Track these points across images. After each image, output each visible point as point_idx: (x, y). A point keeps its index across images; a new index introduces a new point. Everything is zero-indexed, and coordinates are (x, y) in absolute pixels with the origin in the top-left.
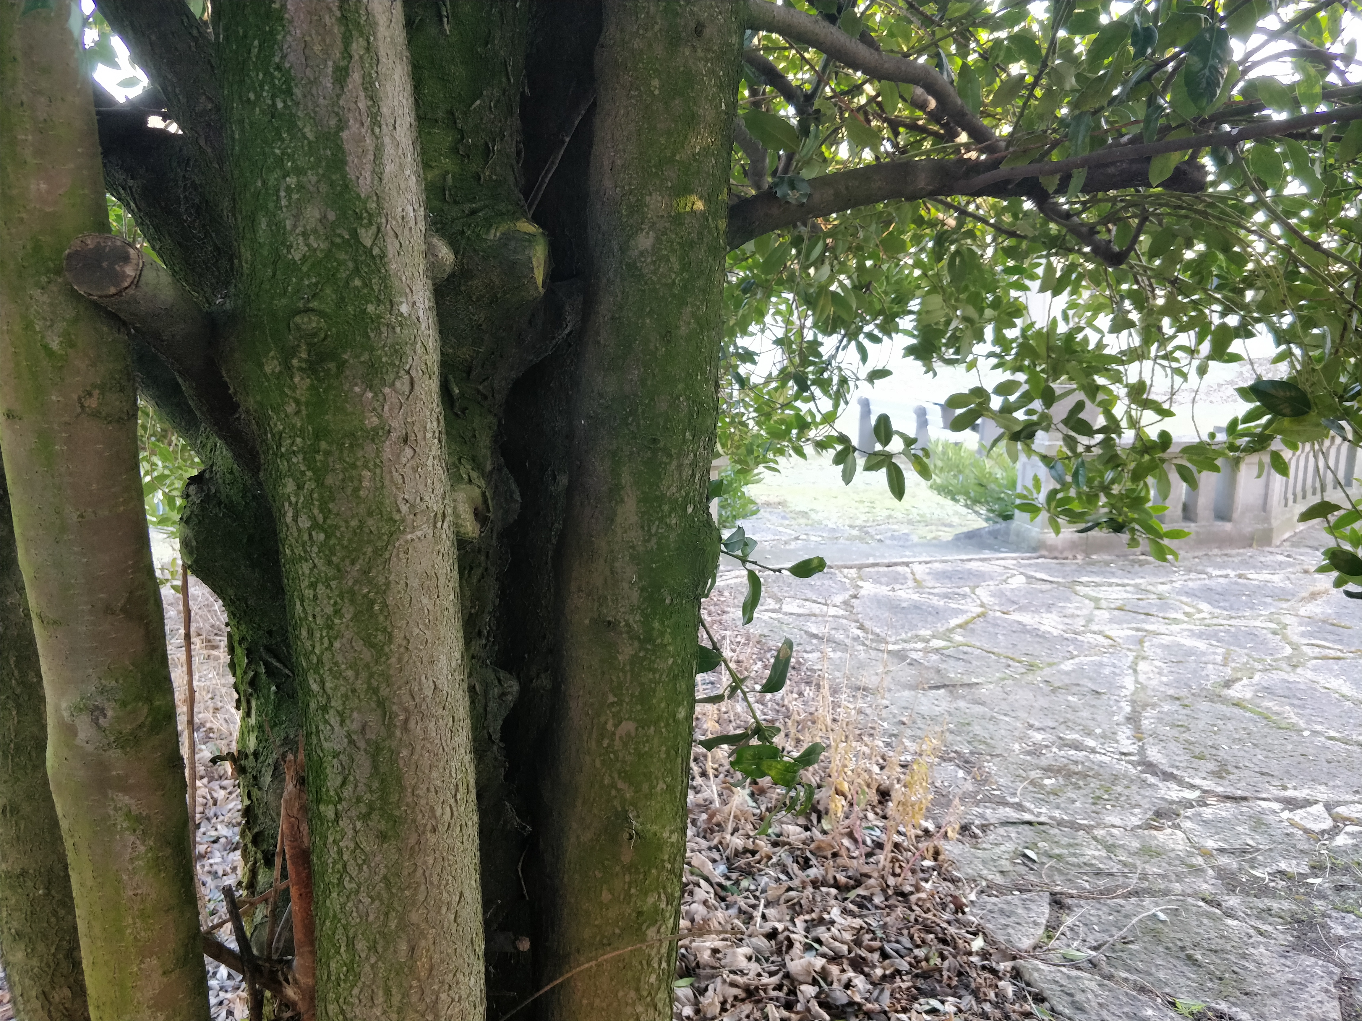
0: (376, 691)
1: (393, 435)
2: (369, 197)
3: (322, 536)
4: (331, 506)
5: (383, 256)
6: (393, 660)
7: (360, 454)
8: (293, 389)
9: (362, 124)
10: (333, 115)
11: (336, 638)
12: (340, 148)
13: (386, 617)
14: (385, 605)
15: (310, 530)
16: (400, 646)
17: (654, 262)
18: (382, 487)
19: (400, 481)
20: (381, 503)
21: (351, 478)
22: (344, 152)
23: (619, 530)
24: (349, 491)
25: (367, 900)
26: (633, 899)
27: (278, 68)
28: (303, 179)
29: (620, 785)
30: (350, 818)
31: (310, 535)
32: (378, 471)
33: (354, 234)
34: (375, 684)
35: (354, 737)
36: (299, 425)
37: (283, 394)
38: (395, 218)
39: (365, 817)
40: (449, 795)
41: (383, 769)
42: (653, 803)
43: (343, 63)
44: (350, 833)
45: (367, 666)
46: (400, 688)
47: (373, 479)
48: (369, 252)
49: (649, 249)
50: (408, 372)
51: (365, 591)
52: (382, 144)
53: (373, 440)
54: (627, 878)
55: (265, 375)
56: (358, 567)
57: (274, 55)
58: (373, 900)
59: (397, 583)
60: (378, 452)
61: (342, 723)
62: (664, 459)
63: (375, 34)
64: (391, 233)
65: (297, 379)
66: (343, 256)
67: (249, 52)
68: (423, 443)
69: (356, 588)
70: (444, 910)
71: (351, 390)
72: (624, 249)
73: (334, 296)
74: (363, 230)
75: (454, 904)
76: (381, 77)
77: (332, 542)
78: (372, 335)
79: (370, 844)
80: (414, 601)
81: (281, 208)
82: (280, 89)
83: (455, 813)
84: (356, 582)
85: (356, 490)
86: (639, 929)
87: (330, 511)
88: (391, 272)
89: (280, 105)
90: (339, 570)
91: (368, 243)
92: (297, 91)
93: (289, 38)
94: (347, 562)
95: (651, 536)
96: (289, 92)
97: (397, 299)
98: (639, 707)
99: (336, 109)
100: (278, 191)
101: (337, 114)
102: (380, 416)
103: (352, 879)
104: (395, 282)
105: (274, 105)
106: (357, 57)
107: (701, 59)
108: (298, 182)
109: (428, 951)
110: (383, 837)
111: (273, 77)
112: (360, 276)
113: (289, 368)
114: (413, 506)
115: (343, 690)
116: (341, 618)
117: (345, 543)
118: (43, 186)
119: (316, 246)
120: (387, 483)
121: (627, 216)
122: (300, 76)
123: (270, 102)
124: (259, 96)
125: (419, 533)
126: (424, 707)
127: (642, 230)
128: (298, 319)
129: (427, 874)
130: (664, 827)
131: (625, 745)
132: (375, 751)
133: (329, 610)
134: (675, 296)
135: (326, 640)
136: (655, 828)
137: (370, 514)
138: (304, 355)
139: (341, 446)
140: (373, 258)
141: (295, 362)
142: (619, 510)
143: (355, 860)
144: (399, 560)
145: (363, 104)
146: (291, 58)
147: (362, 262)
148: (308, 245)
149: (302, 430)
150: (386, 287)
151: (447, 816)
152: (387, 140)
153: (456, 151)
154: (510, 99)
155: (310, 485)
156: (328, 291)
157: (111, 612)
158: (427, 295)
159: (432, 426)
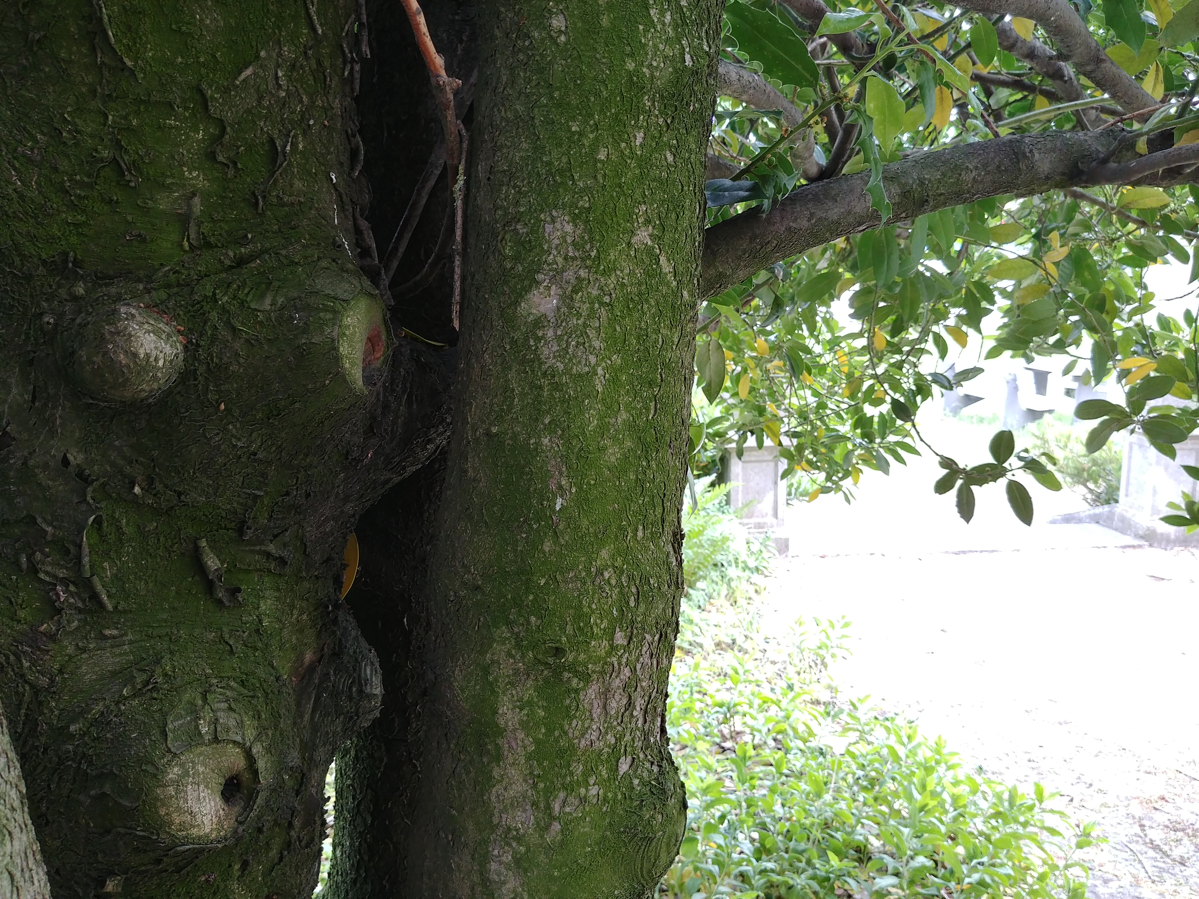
17: (558, 338)
23: (495, 807)
49: (551, 315)
62: (575, 683)
72: (508, 316)
95: (553, 818)
121: (514, 258)
127: (538, 283)
142: (496, 772)
153: (211, 156)
154: (319, 63)
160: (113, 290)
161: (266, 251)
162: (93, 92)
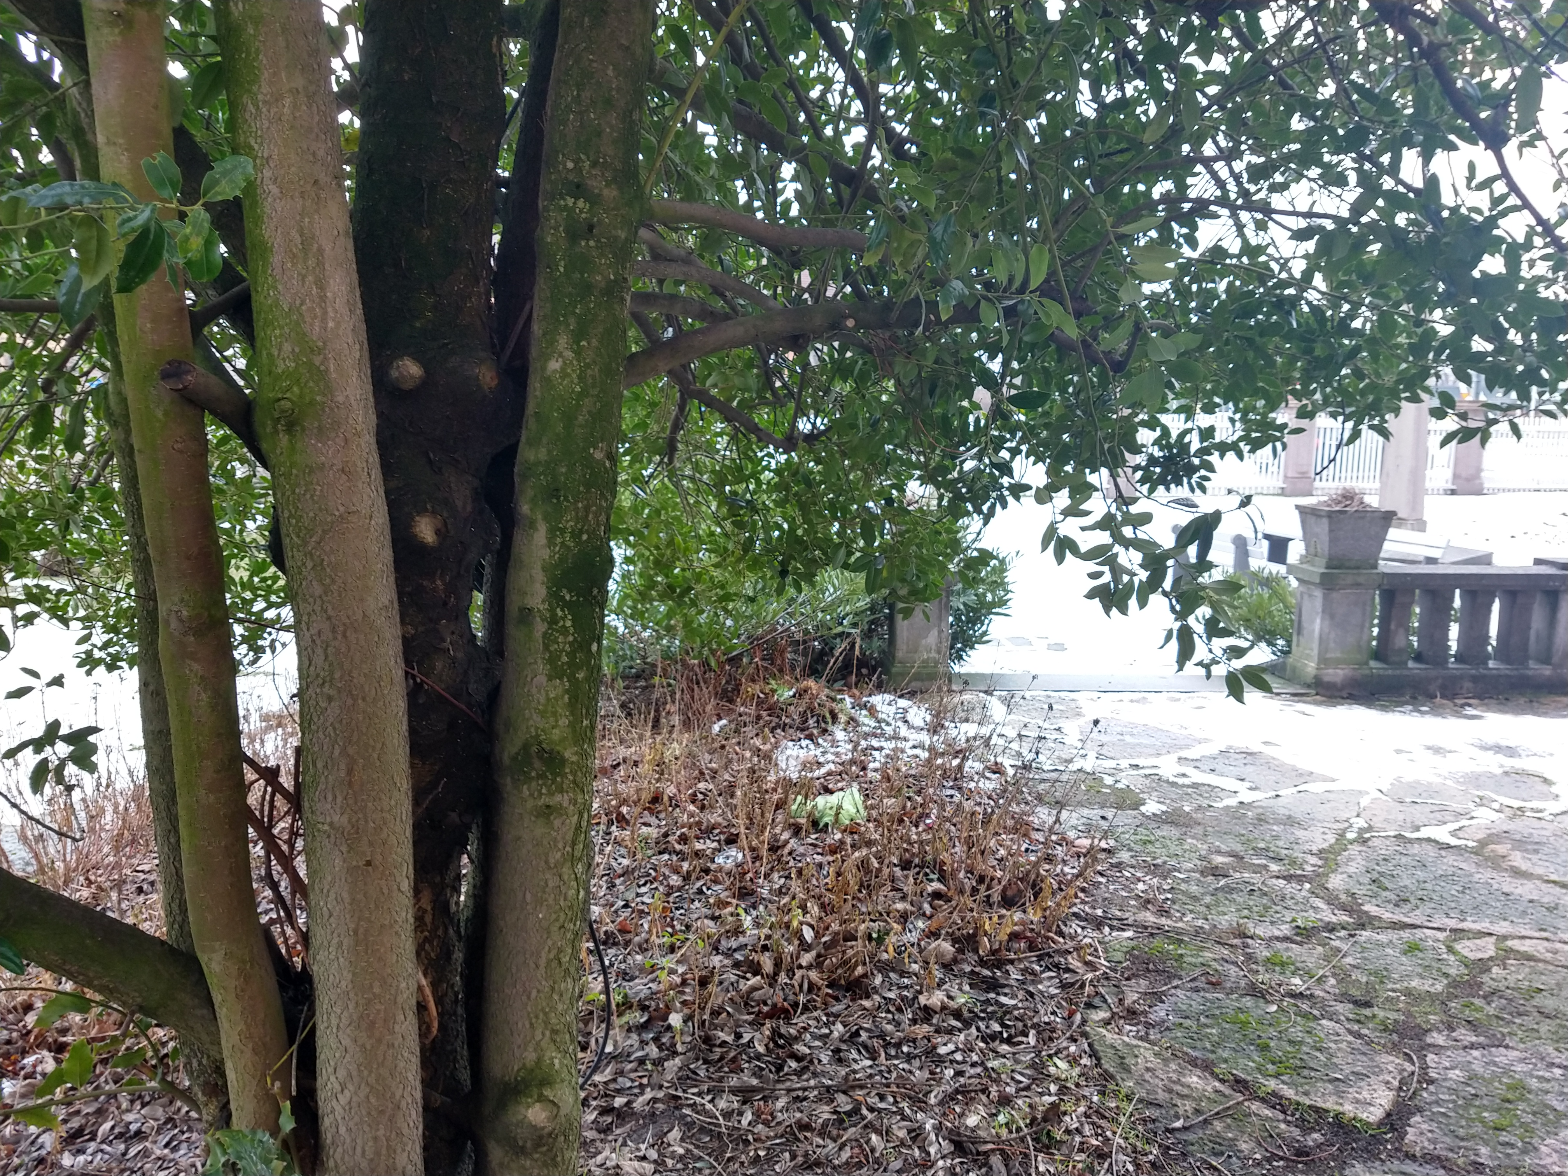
1: (335, 468)
2: (318, 340)
5: (327, 371)
6: (336, 595)
7: (315, 477)
8: (280, 441)
9: (314, 302)
10: (298, 298)
11: (304, 580)
12: (301, 315)
13: (332, 570)
14: (330, 562)
16: (340, 587)
17: (561, 377)
18: (328, 496)
19: (339, 493)
20: (327, 505)
21: (310, 490)
22: (304, 317)
23: (535, 549)
24: (308, 497)
25: (322, 737)
26: (544, 796)
27: (271, 275)
28: (283, 331)
29: (536, 718)
30: (314, 687)
32: (325, 487)
33: (310, 359)
37: (275, 443)
38: (334, 351)
39: (321, 686)
40: (374, 681)
41: (331, 658)
42: (557, 732)
43: (304, 271)
46: (340, 612)
47: (322, 491)
48: (318, 368)
49: (558, 369)
50: (343, 434)
51: (319, 553)
52: (327, 312)
53: (322, 470)
54: (540, 781)
57: (268, 269)
59: (338, 551)
60: (325, 477)
62: (565, 503)
63: (322, 256)
64: (333, 359)
65: (281, 435)
66: (303, 371)
71: (309, 442)
72: (543, 369)
73: (298, 391)
74: (315, 357)
75: (378, 749)
76: (326, 277)
78: (320, 413)
80: (349, 562)
81: (272, 345)
82: (271, 285)
83: (380, 693)
85: (312, 496)
86: (548, 817)
88: (332, 379)
89: (271, 293)
91: (318, 364)
92: (280, 287)
93: (276, 261)
94: (308, 536)
95: (556, 553)
96: (276, 287)
97: (337, 394)
98: (548, 667)
99: (300, 295)
100: (270, 336)
101: (300, 297)
102: (326, 457)
103: (315, 724)
104: (334, 384)
106: (311, 268)
108: (280, 332)
112: (314, 381)
113: (277, 431)
114: (347, 509)
117: (307, 526)
118: (155, 337)
119: (289, 365)
120: (330, 494)
121: (546, 348)
122: (280, 279)
125: (352, 524)
126: (356, 625)
127: (554, 357)
128: (280, 403)
129: (359, 725)
130: (565, 749)
133: (300, 564)
134: (573, 399)
135: (299, 581)
136: (558, 748)
137: (320, 510)
138: (283, 423)
139: (304, 472)
140: (321, 372)
142: (535, 537)
144: (339, 538)
145: (315, 291)
146: (276, 270)
147: (314, 374)
148: (285, 365)
150: (329, 387)
152: (330, 309)
155: (288, 493)
156: (295, 389)
157: (188, 558)
158: (359, 392)
159: (361, 464)
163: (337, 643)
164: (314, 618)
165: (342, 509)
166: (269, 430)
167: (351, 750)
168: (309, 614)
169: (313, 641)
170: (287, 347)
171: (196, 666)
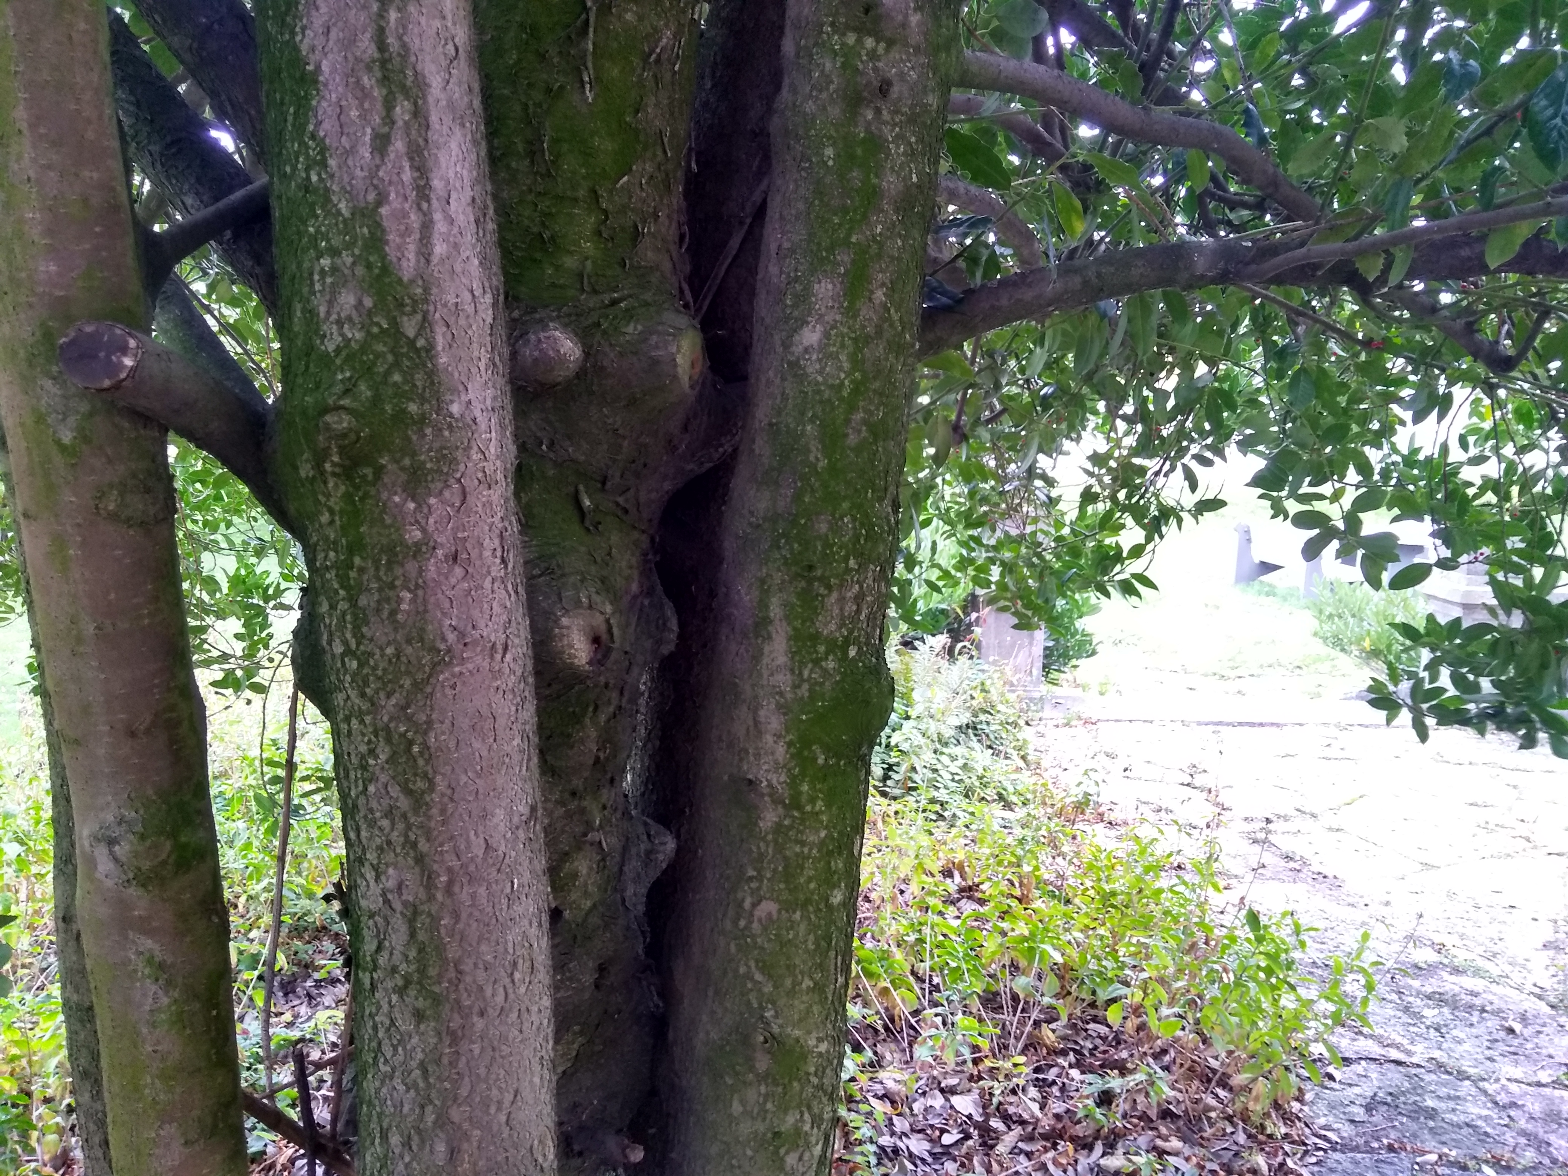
0: (414, 845)
1: (440, 552)
2: (412, 281)
3: (355, 664)
4: (365, 630)
5: (430, 348)
6: (434, 811)
7: (399, 571)
8: (328, 496)
9: (406, 198)
10: (371, 189)
11: (370, 781)
12: (379, 225)
13: (427, 761)
14: (425, 746)
15: (343, 655)
16: (443, 795)
17: (819, 360)
18: (426, 611)
19: (447, 605)
20: (423, 630)
21: (388, 600)
22: (383, 231)
23: (765, 673)
24: (385, 614)
25: (401, 1088)
26: (769, 1116)
27: (313, 137)
28: (338, 261)
29: (758, 977)
30: (386, 990)
31: (343, 663)
32: (420, 592)
33: (394, 323)
34: (413, 837)
35: (390, 896)
36: (332, 536)
37: (317, 502)
38: (445, 305)
39: (401, 991)
40: (503, 974)
41: (421, 936)
42: (796, 1002)
43: (386, 129)
44: (385, 1007)
45: (404, 816)
46: (442, 845)
47: (413, 601)
48: (412, 343)
49: (815, 345)
50: (459, 481)
51: (402, 729)
52: (431, 221)
53: (414, 557)
54: (763, 1089)
55: (300, 480)
56: (393, 701)
57: (308, 123)
58: (408, 1090)
59: (442, 723)
60: (421, 571)
61: (377, 879)
62: (822, 590)
63: (424, 98)
64: (441, 322)
65: (331, 485)
66: (380, 348)
67: (286, 121)
68: (478, 563)
69: (392, 725)
70: (493, 1110)
71: (389, 499)
72: (787, 345)
73: (369, 393)
74: (405, 319)
75: (507, 1103)
76: (431, 145)
77: (365, 671)
78: (414, 438)
79: (405, 1024)
80: (462, 744)
81: (314, 293)
82: (314, 160)
83: (512, 996)
84: (391, 719)
85: (393, 613)
86: (776, 1152)
87: (363, 636)
88: (440, 367)
89: (314, 178)
90: (373, 704)
91: (411, 333)
92: (332, 163)
93: (324, 104)
94: (382, 695)
95: (803, 681)
96: (324, 164)
97: (448, 397)
98: (782, 886)
99: (375, 182)
100: (311, 274)
101: (376, 187)
102: (424, 530)
103: (386, 1061)
104: (443, 377)
105: (308, 178)
106: (400, 123)
107: (886, 123)
108: (332, 263)
109: (471, 1156)
110: (419, 1016)
111: (307, 147)
112: (402, 371)
113: (322, 473)
114: (462, 635)
115: (378, 841)
116: (376, 757)
117: (380, 673)
118: (53, 268)
119: (350, 336)
120: (430, 607)
121: (793, 306)
122: (335, 145)
123: (304, 175)
124: (294, 169)
125: (470, 666)
126: (472, 868)
127: (808, 323)
128: (328, 418)
129: (472, 1063)
130: (809, 1033)
131: (765, 929)
132: (413, 914)
133: (363, 748)
134: (841, 399)
135: (360, 782)
136: (797, 1033)
137: (409, 641)
138: (336, 459)
139: (377, 563)
140: (417, 351)
141: (328, 466)
142: (767, 649)
143: (390, 1038)
144: (445, 695)
145: (407, 175)
146: (326, 125)
147: (402, 355)
148: (342, 335)
149: (335, 543)
150: (432, 383)
151: (500, 998)
152: (437, 216)
153: (599, 233)
154: (667, 175)
155: (343, 606)
156: (363, 387)
157: (132, 734)
158: (490, 393)
159: (491, 543)
160: (537, 316)
161: (630, 296)
162: (530, 191)
163: (434, 909)
164: (390, 857)
165: (451, 637)
166: (306, 470)
167: (455, 1114)
168: (380, 849)
169: (387, 902)
170: (347, 299)
171: (147, 943)
